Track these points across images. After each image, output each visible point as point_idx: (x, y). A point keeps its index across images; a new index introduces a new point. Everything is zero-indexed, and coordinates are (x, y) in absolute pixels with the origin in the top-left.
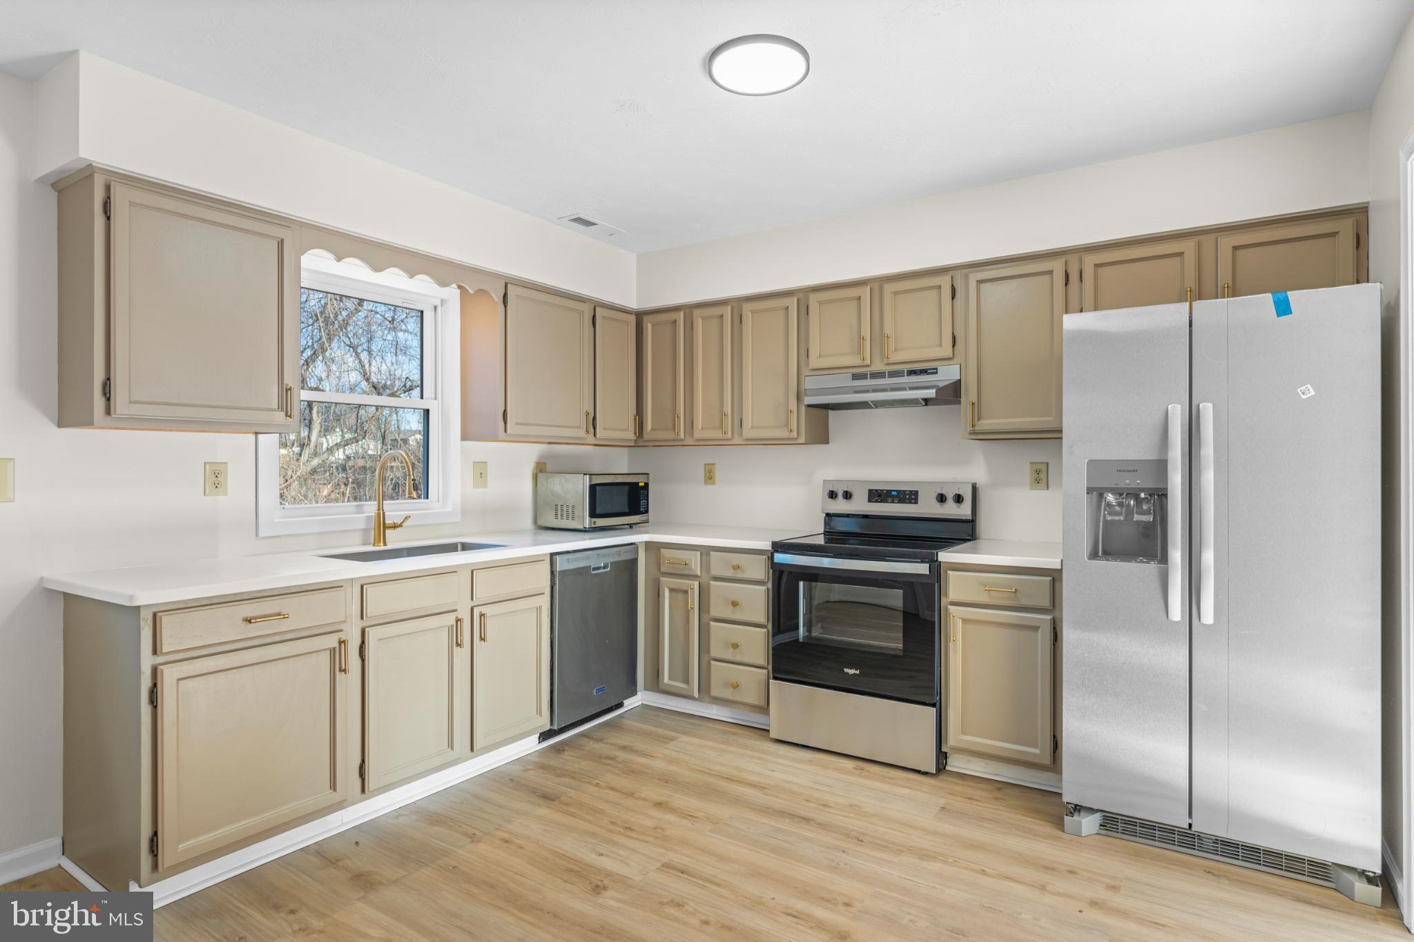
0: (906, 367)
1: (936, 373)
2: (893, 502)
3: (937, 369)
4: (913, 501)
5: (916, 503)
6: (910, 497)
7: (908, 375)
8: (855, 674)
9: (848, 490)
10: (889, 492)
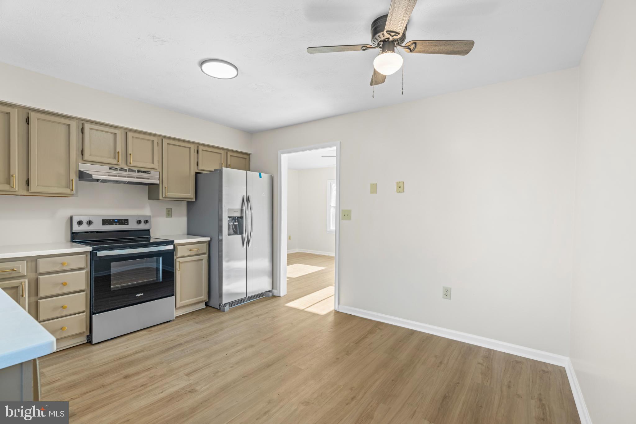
0: (137, 169)
1: (150, 173)
2: (116, 225)
3: (150, 172)
4: (126, 224)
5: (128, 224)
6: (125, 222)
7: (137, 172)
8: (141, 296)
9: (90, 220)
10: (114, 220)
